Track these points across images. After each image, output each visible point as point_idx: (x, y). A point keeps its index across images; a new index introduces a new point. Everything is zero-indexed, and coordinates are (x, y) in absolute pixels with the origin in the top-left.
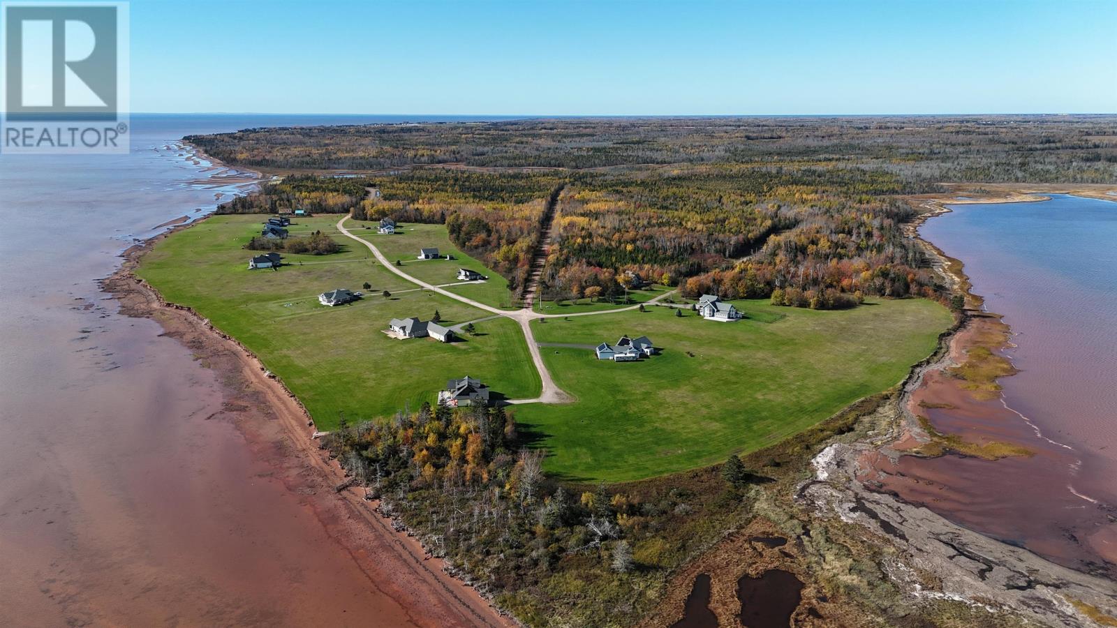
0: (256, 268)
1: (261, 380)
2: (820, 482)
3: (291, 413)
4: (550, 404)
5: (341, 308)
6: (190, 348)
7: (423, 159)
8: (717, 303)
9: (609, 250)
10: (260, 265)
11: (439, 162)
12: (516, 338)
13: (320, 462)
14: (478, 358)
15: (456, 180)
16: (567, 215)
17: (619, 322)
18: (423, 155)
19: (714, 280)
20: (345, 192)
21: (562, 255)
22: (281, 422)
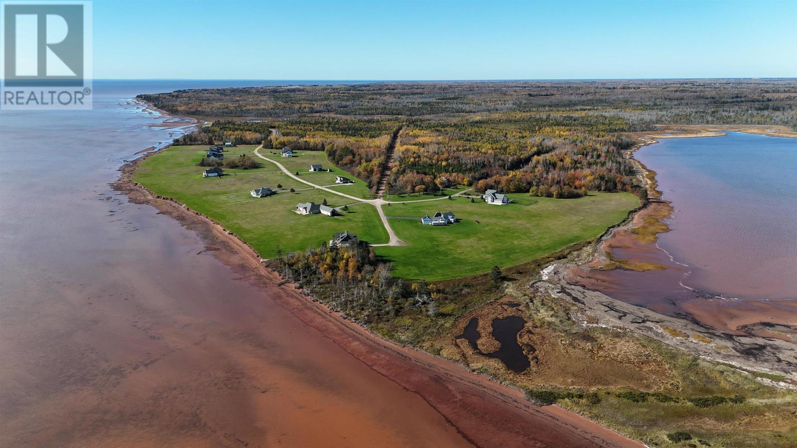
0: (207, 177)
1: (225, 236)
2: (543, 281)
3: (245, 251)
4: (394, 247)
5: (265, 198)
6: (177, 220)
7: (305, 110)
8: (496, 194)
9: (431, 165)
10: (210, 175)
11: (317, 112)
12: (373, 214)
13: (267, 273)
14: (351, 224)
15: (329, 124)
16: (404, 145)
17: (436, 206)
18: (305, 107)
19: (495, 182)
20: (256, 131)
21: (401, 168)
22: (241, 255)
